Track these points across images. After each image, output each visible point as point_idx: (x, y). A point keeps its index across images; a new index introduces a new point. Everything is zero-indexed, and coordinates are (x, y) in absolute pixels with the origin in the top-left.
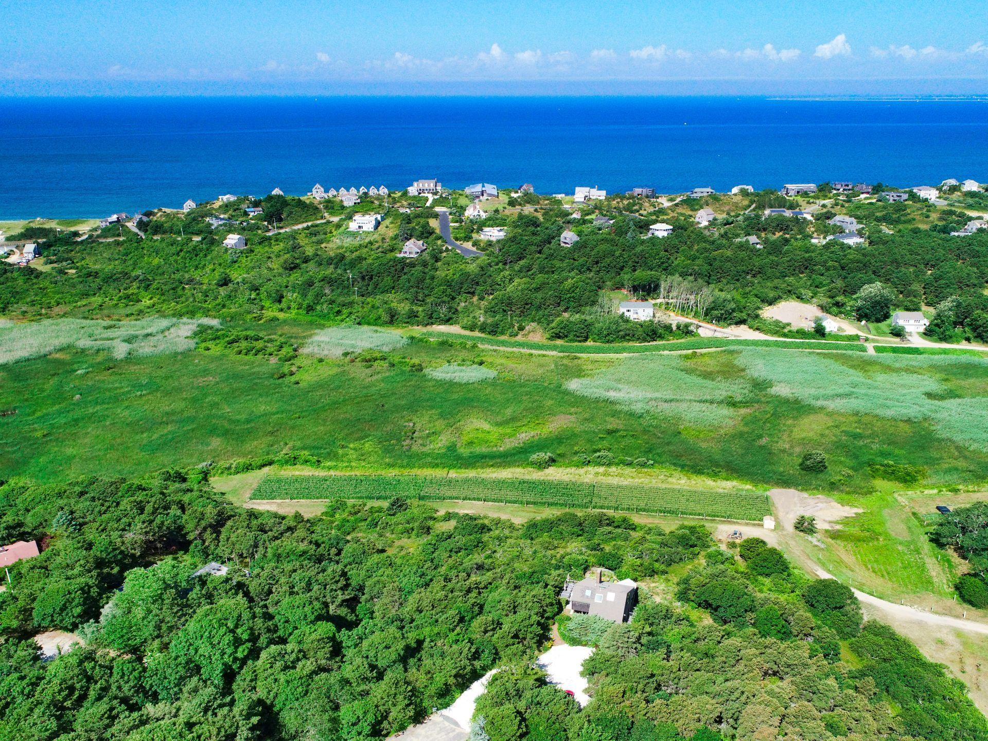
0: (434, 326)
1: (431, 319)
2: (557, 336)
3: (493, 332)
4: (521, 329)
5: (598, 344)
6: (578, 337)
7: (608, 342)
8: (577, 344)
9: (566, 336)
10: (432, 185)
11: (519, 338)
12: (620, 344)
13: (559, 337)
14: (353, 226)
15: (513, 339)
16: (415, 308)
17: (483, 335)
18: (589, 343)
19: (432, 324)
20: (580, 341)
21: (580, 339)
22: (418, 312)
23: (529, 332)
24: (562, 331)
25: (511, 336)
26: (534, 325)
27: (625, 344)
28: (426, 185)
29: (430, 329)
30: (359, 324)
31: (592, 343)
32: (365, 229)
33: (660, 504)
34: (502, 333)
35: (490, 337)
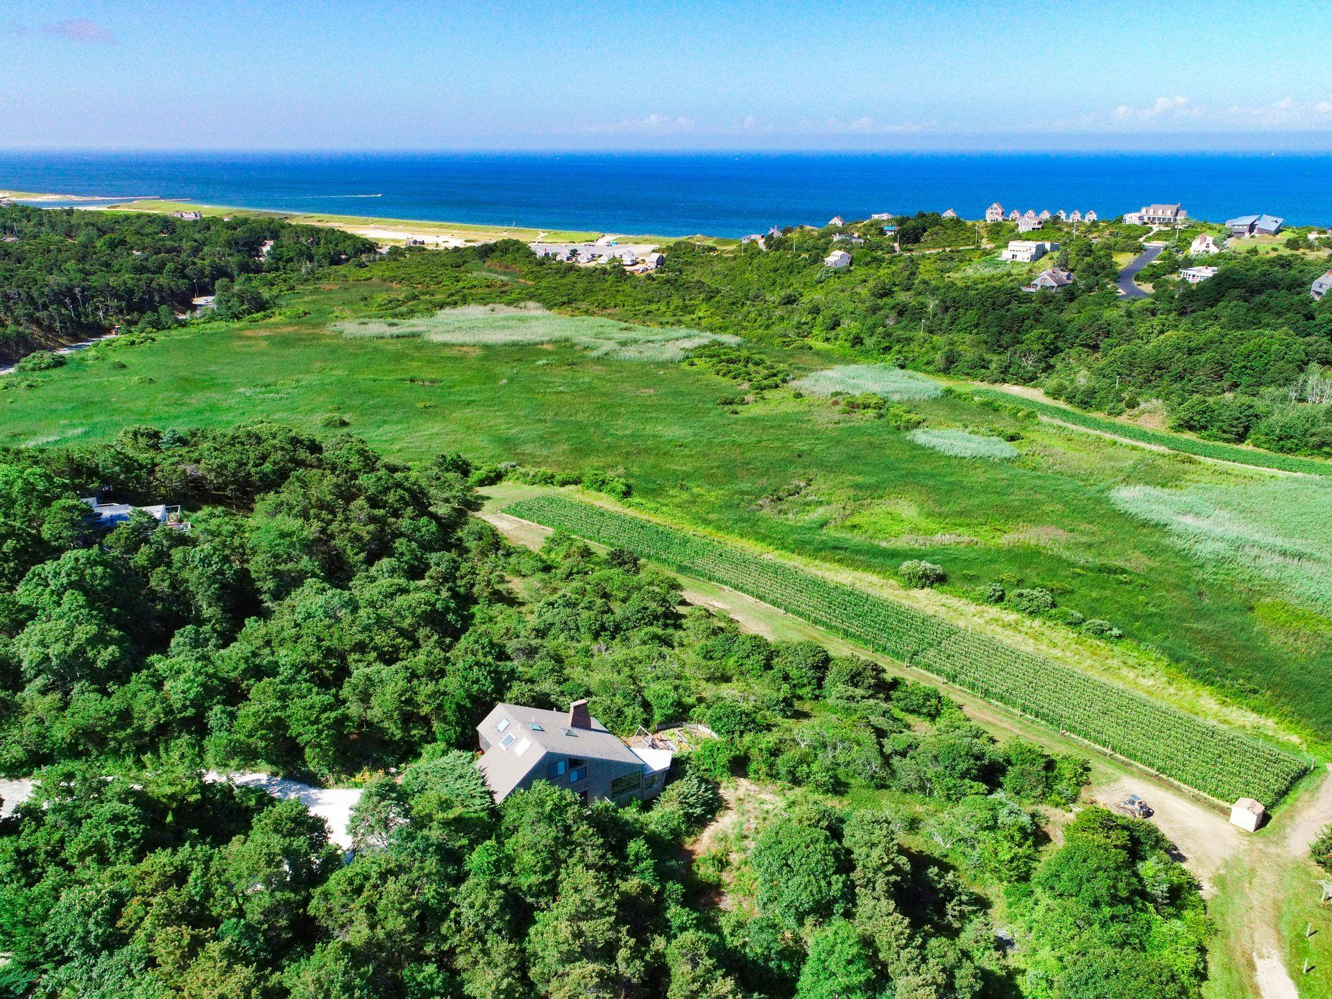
0: (1006, 385)
1: (1005, 374)
2: (1189, 426)
3: (1085, 404)
4: (1132, 405)
5: (1261, 450)
6: (1224, 432)
7: (1281, 450)
8: (1220, 444)
9: (1205, 428)
10: (1169, 212)
11: (1122, 420)
12: (1308, 459)
13: (1191, 428)
14: (1006, 254)
15: (1113, 419)
16: (987, 356)
17: (1068, 407)
18: (1246, 447)
19: (1004, 381)
20: (1228, 441)
21: (1227, 436)
22: (990, 361)
23: (1143, 412)
24: (1197, 418)
25: (1110, 414)
26: (1158, 403)
27: (1318, 460)
28: (1160, 212)
29: (998, 388)
30: (902, 367)
31: (1250, 447)
32: (1019, 259)
33: (1043, 699)
34: (1099, 408)
35: (1078, 411)
